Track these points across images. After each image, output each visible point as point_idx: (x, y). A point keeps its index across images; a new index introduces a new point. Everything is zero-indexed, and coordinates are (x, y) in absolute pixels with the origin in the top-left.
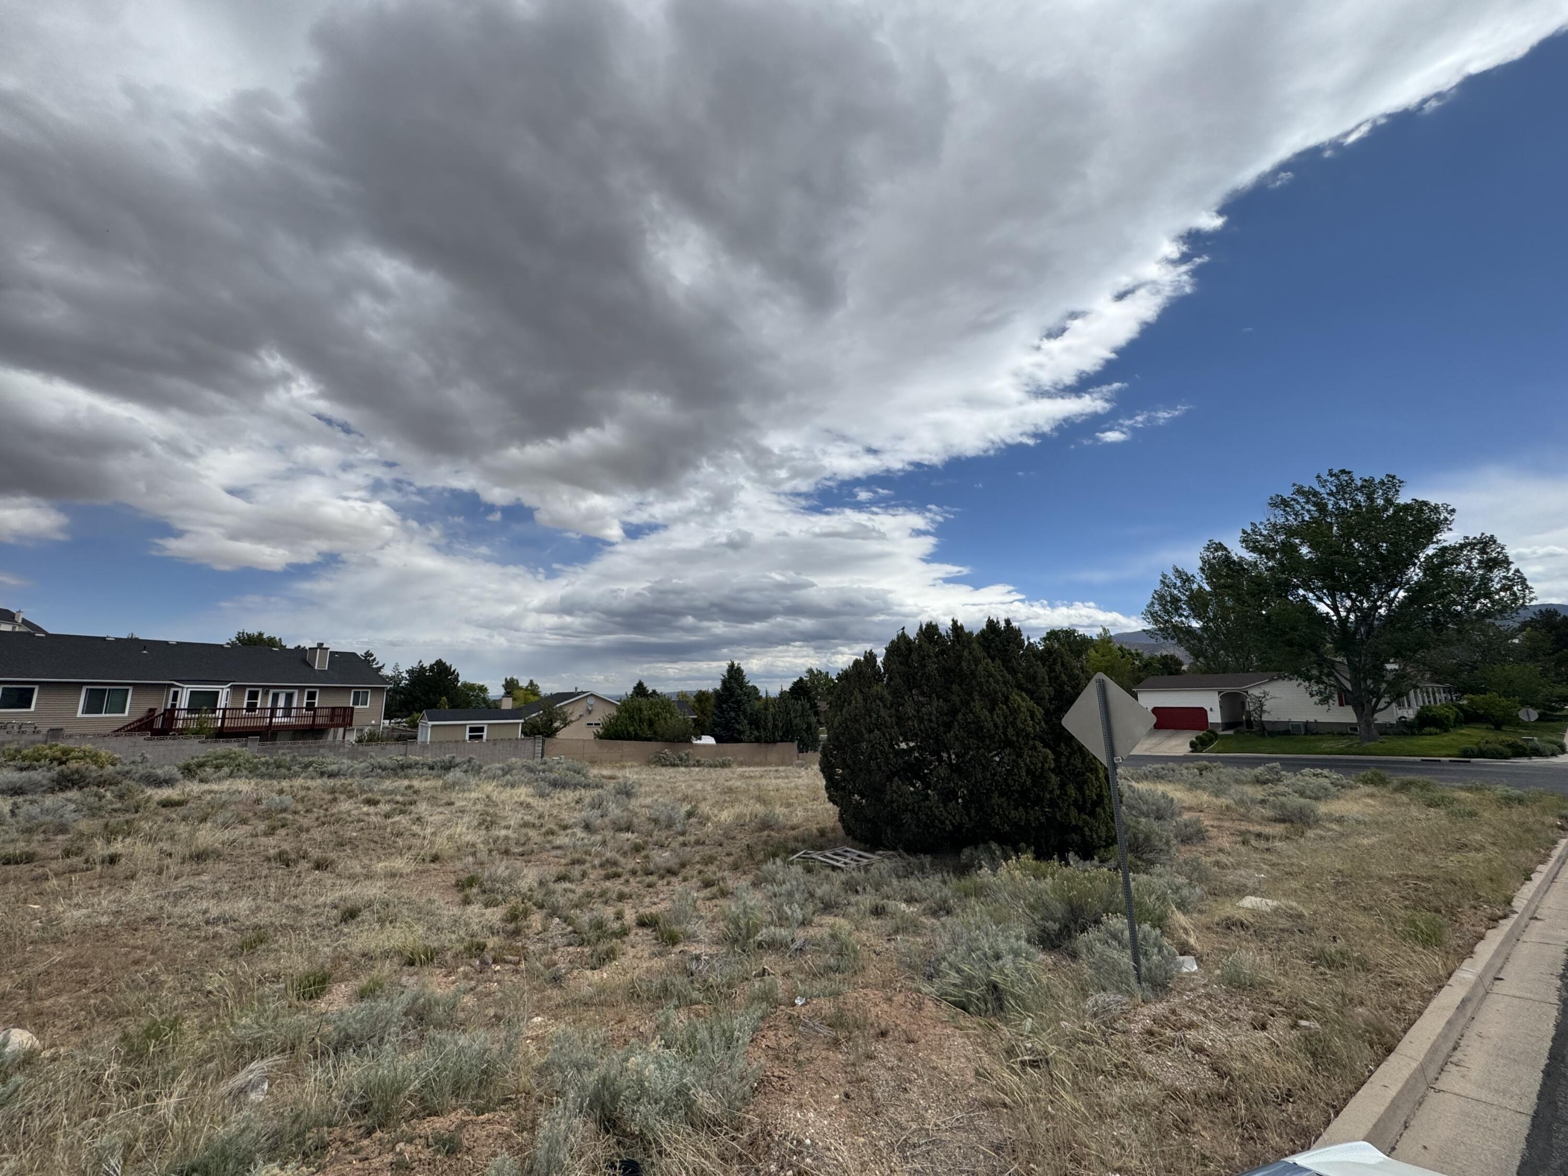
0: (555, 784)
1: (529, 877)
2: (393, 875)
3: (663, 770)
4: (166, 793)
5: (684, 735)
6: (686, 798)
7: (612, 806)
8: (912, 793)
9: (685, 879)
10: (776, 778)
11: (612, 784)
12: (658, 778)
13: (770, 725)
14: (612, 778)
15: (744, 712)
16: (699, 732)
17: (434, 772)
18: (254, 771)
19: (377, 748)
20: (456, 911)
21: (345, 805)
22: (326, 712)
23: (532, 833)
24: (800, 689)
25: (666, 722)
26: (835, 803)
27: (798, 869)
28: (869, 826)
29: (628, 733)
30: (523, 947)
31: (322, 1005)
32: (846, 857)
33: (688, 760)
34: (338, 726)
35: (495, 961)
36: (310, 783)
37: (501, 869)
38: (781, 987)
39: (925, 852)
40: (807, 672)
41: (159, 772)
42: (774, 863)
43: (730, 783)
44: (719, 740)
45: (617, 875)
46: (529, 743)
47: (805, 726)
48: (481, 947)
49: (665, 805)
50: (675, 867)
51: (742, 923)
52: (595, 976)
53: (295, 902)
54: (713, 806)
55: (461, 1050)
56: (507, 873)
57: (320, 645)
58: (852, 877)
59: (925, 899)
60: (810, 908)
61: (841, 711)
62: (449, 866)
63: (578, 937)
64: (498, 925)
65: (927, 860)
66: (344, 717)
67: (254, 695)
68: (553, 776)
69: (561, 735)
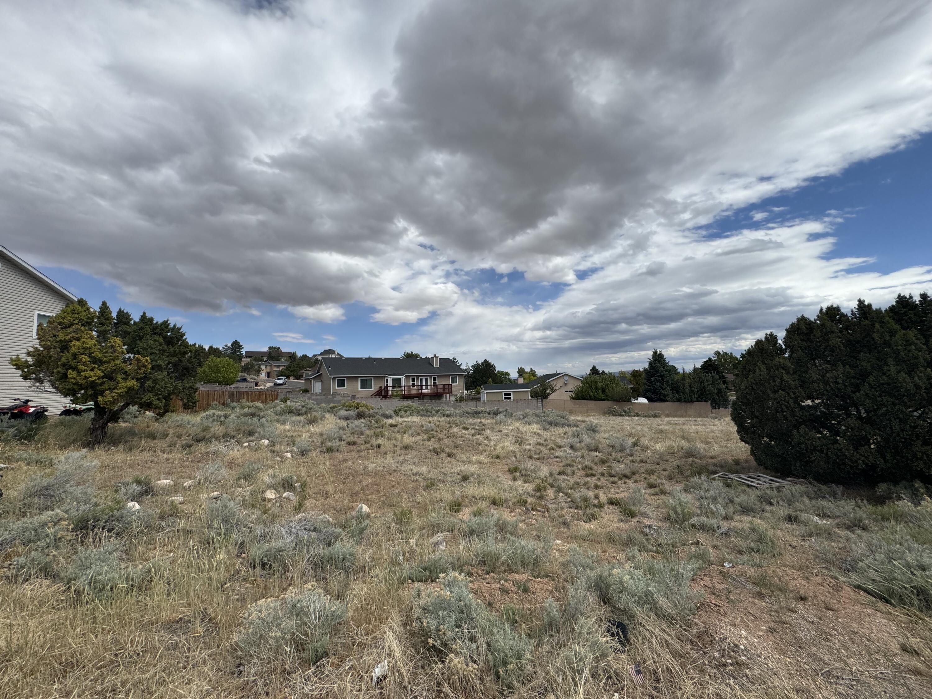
0: (551, 424)
1: (544, 471)
2: (480, 463)
3: (614, 418)
4: (390, 421)
5: (626, 398)
6: (631, 435)
7: (585, 437)
8: (819, 438)
9: (636, 482)
10: (695, 425)
11: (583, 425)
12: (611, 422)
13: (687, 391)
14: (583, 421)
15: (667, 382)
16: (636, 395)
17: (491, 416)
18: (418, 413)
19: (464, 404)
20: (510, 482)
21: (455, 430)
22: (441, 387)
23: (542, 448)
24: (709, 366)
25: (613, 389)
26: (746, 442)
27: (719, 484)
28: (779, 460)
29: (590, 396)
30: (546, 505)
31: (460, 516)
32: (760, 480)
33: (630, 412)
34: (446, 393)
35: (533, 509)
36: (440, 419)
37: (530, 465)
38: (712, 554)
39: (837, 483)
40: (715, 354)
41: (387, 412)
42: (700, 478)
43: (661, 427)
44: (650, 400)
45: (592, 475)
46: (534, 401)
47: (716, 391)
48: (525, 502)
49: (618, 438)
50: (629, 474)
51: (679, 510)
52: (587, 526)
53: (443, 470)
54: (650, 440)
55: (523, 547)
56: (533, 467)
57: (435, 355)
58: (766, 493)
59: (838, 517)
60: (731, 509)
61: (747, 378)
62: (504, 461)
63: (574, 504)
64: (531, 492)
65: (839, 490)
66: (448, 389)
67: (413, 380)
68: (549, 419)
69: (550, 397)
